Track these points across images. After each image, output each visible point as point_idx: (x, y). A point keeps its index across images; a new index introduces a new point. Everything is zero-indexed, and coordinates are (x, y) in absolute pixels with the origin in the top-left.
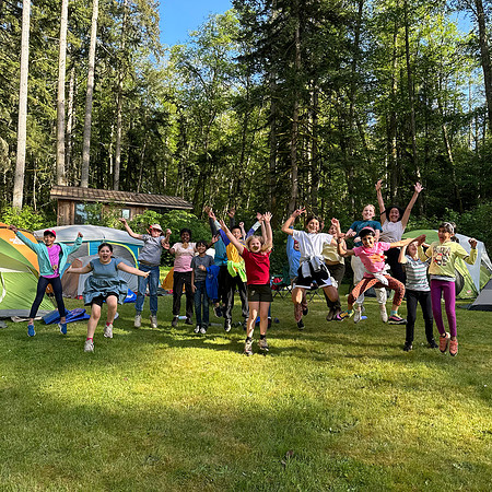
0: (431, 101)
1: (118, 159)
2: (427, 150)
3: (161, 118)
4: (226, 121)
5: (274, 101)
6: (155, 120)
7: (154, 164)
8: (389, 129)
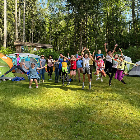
0: (118, 19)
1: (33, 34)
2: (116, 32)
3: (44, 22)
4: (62, 23)
5: (75, 18)
6: (43, 23)
7: (43, 35)
8: (106, 26)
